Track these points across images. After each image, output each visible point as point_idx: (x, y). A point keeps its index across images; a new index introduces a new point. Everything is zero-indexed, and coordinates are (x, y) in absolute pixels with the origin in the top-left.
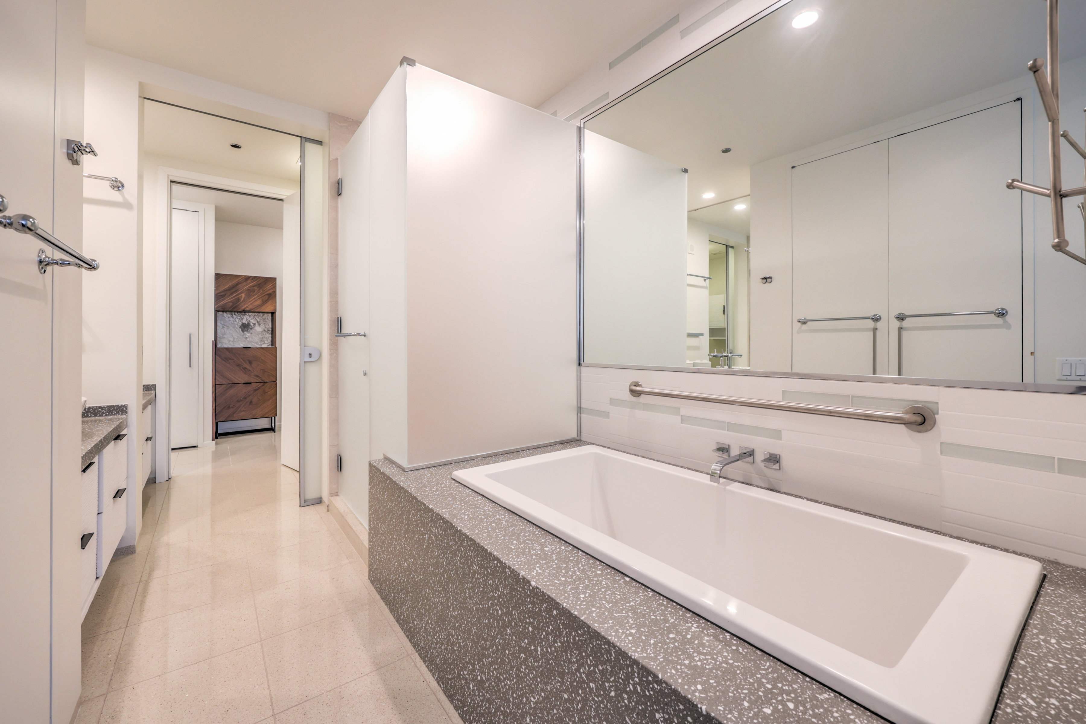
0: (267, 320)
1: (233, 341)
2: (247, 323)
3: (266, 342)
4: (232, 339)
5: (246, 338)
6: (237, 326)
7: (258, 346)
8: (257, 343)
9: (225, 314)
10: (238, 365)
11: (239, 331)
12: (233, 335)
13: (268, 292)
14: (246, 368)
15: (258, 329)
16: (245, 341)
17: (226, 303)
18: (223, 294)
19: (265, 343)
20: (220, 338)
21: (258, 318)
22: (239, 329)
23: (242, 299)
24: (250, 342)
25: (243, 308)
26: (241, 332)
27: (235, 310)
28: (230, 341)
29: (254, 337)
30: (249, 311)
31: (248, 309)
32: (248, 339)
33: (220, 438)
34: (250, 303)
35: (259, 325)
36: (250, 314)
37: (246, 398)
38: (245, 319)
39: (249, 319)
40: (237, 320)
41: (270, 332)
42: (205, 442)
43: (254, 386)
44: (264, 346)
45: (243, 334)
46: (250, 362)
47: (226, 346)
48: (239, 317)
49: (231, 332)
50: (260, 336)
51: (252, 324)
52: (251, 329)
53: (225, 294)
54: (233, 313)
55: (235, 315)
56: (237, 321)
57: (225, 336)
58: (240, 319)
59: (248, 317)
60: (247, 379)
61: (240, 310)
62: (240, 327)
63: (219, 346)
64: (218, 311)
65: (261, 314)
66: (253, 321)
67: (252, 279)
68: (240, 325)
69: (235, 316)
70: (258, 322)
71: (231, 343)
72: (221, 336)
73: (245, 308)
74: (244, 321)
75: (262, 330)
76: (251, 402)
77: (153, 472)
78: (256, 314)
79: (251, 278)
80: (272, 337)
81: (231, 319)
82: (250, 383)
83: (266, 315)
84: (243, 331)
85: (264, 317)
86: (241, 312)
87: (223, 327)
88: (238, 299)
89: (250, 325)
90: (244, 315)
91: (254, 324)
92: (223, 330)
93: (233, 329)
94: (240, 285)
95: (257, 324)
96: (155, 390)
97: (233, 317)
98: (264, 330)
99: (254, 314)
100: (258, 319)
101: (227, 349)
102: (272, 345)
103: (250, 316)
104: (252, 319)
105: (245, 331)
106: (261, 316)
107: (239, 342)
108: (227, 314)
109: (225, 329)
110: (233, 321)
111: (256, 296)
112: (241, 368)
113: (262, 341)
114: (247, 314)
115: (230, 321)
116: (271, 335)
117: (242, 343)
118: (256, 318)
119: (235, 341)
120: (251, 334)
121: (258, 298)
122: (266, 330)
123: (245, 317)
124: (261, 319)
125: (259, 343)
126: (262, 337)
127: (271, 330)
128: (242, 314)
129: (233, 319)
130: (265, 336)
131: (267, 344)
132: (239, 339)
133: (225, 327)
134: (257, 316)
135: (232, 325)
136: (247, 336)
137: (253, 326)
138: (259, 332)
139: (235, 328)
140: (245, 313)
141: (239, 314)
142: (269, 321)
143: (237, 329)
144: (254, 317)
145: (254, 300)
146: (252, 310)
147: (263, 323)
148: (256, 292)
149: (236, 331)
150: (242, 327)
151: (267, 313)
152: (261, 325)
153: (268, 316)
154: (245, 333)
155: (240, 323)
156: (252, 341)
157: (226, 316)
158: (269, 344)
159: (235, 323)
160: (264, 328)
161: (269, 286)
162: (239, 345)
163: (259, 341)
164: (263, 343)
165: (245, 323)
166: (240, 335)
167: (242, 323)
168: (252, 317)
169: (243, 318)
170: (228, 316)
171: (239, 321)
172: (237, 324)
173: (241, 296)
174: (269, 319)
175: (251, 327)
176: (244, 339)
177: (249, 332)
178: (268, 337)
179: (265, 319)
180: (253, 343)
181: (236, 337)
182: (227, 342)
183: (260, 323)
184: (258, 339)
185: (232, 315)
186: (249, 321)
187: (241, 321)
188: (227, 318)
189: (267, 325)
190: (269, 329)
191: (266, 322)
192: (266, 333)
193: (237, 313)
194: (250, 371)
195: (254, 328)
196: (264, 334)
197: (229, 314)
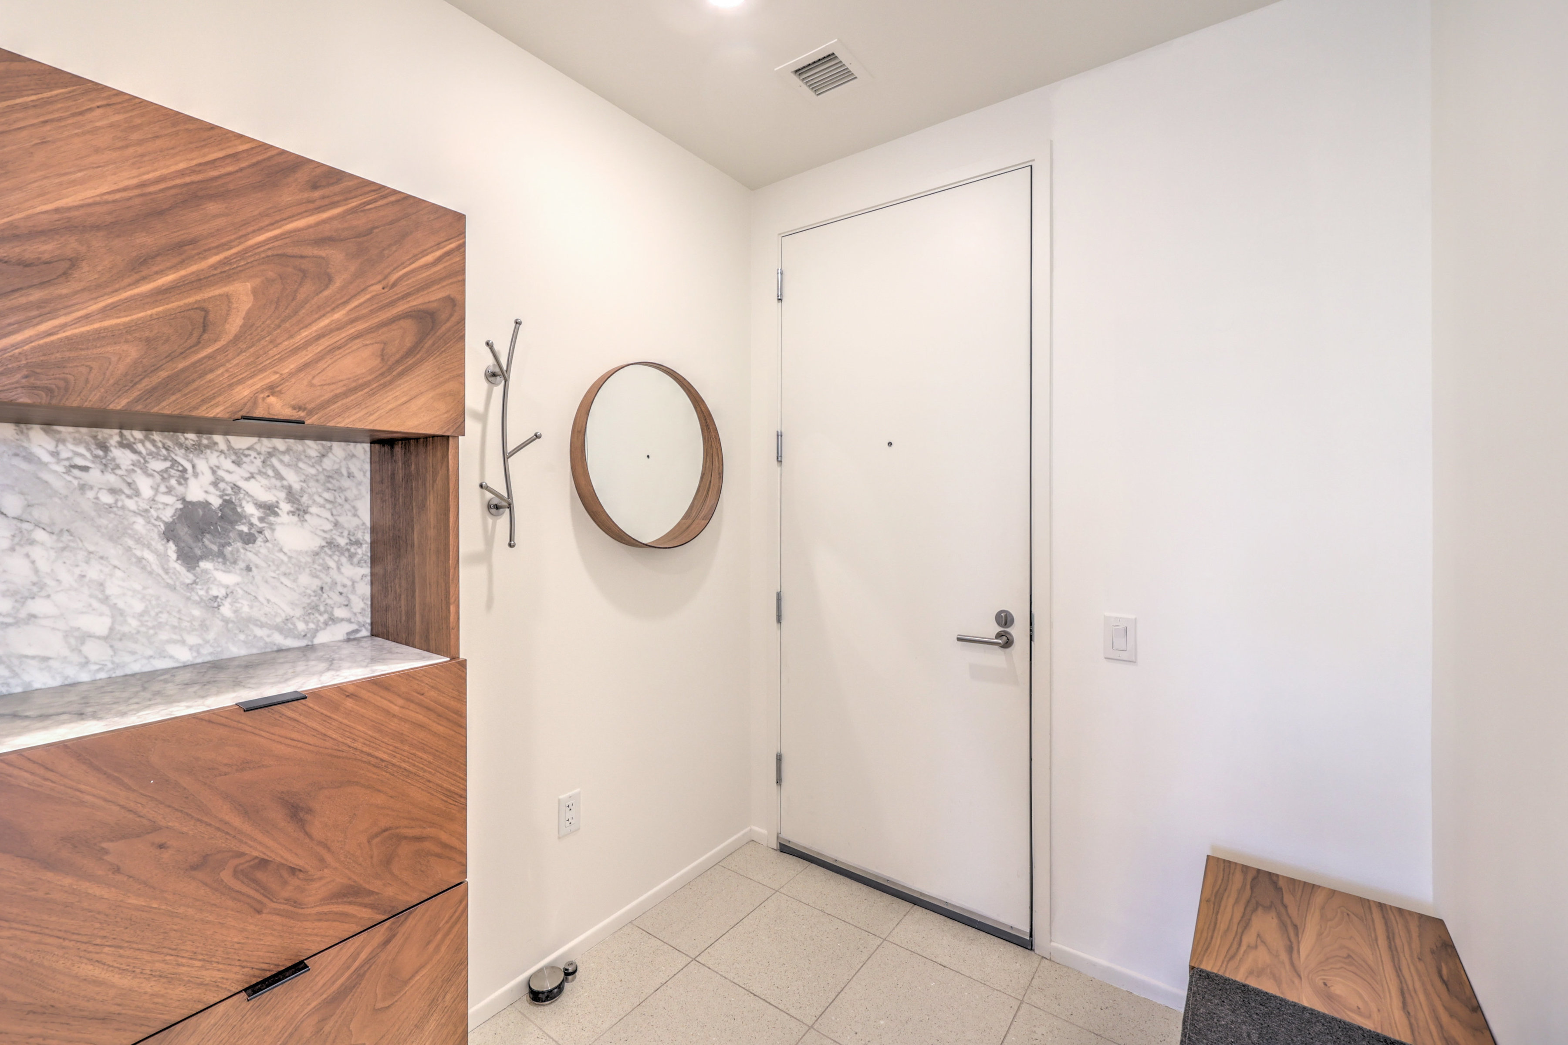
0: (346, 483)
1: (112, 637)
2: (216, 502)
3: (339, 613)
4: (99, 624)
5: (213, 604)
6: (139, 525)
8: (285, 628)
11: (163, 557)
12: (112, 589)
13: (416, 302)
14: (263, 863)
15: (291, 536)
16: (204, 627)
17: (72, 343)
18: (46, 248)
19: (333, 620)
21: (297, 469)
22: (159, 545)
23: (235, 324)
24: (245, 623)
25: (243, 392)
26: (178, 567)
27: (168, 407)
28: (85, 637)
29: (264, 592)
32: (226, 610)
34: (290, 365)
35: (300, 512)
36: (241, 442)
38: (206, 477)
39: (234, 475)
40: (145, 485)
45: (188, 577)
48: (157, 465)
49: (94, 572)
50: (304, 579)
51: (250, 509)
52: (249, 539)
53: (74, 262)
54: (112, 436)
55: (126, 444)
56: (146, 491)
58: (164, 475)
59: (227, 464)
61: (217, 411)
62: (169, 534)
65: (312, 447)
66: (258, 489)
68: (168, 515)
69: (124, 458)
70: (292, 496)
71: (95, 651)
74: (197, 489)
75: (316, 543)
78: (276, 442)
79: (302, 176)
81: (95, 476)
83: (338, 449)
84: (188, 558)
85: (327, 463)
88: (196, 325)
89: (240, 517)
90: (198, 448)
91: (270, 509)
93: (113, 552)
94: (212, 207)
95: (285, 507)
97: (108, 465)
98: (330, 545)
99: (267, 444)
100: (292, 478)
103: (237, 457)
104: (252, 476)
105: (201, 558)
106: (313, 453)
107: (164, 636)
108: (61, 441)
109: (37, 553)
110: (113, 491)
111: (337, 316)
112: (226, 876)
113: (316, 608)
114: (218, 438)
115: (83, 488)
116: (367, 570)
117: (183, 642)
118: (283, 471)
119: (123, 637)
120: (249, 569)
121: (352, 330)
122: (342, 542)
123: (202, 465)
124: (313, 471)
125: (301, 626)
126: (316, 583)
127: (368, 538)
128: (181, 437)
129: (111, 479)
130: (339, 578)
131: (349, 621)
132: (164, 617)
133: (40, 535)
134: (286, 458)
135: (103, 522)
136: (214, 592)
137: (261, 520)
138: (300, 553)
139: (130, 543)
140: (199, 432)
141: (156, 436)
142: (360, 483)
143: (149, 547)
144: (274, 461)
145: (325, 343)
146: (311, 413)
147: (327, 495)
148: (338, 283)
149: (140, 560)
150: (183, 531)
151: (347, 436)
152: (313, 510)
153: (353, 456)
154: (204, 565)
155: (169, 499)
156: (250, 620)
157: (46, 458)
158: (361, 619)
159: (131, 504)
160: (328, 526)
161: (429, 258)
162: (163, 655)
163: (298, 612)
164: (322, 619)
165: (207, 504)
166: (173, 588)
167: (183, 500)
168: (253, 464)
169: (188, 466)
170: (64, 454)
171: (156, 489)
172: (144, 513)
173: (228, 297)
174: (359, 475)
175: (245, 529)
176: (197, 612)
177: (235, 562)
178: (354, 582)
179: (338, 472)
180: (259, 632)
181: (139, 607)
182: (55, 645)
183: (305, 499)
184: (292, 604)
185: (104, 447)
186: (236, 488)
187: (180, 489)
188: (60, 469)
189: (347, 506)
190: (359, 535)
191: (341, 489)
192: (344, 560)
193: (138, 435)
194: (293, 871)
195: (267, 533)
196: (332, 564)
197: (78, 442)
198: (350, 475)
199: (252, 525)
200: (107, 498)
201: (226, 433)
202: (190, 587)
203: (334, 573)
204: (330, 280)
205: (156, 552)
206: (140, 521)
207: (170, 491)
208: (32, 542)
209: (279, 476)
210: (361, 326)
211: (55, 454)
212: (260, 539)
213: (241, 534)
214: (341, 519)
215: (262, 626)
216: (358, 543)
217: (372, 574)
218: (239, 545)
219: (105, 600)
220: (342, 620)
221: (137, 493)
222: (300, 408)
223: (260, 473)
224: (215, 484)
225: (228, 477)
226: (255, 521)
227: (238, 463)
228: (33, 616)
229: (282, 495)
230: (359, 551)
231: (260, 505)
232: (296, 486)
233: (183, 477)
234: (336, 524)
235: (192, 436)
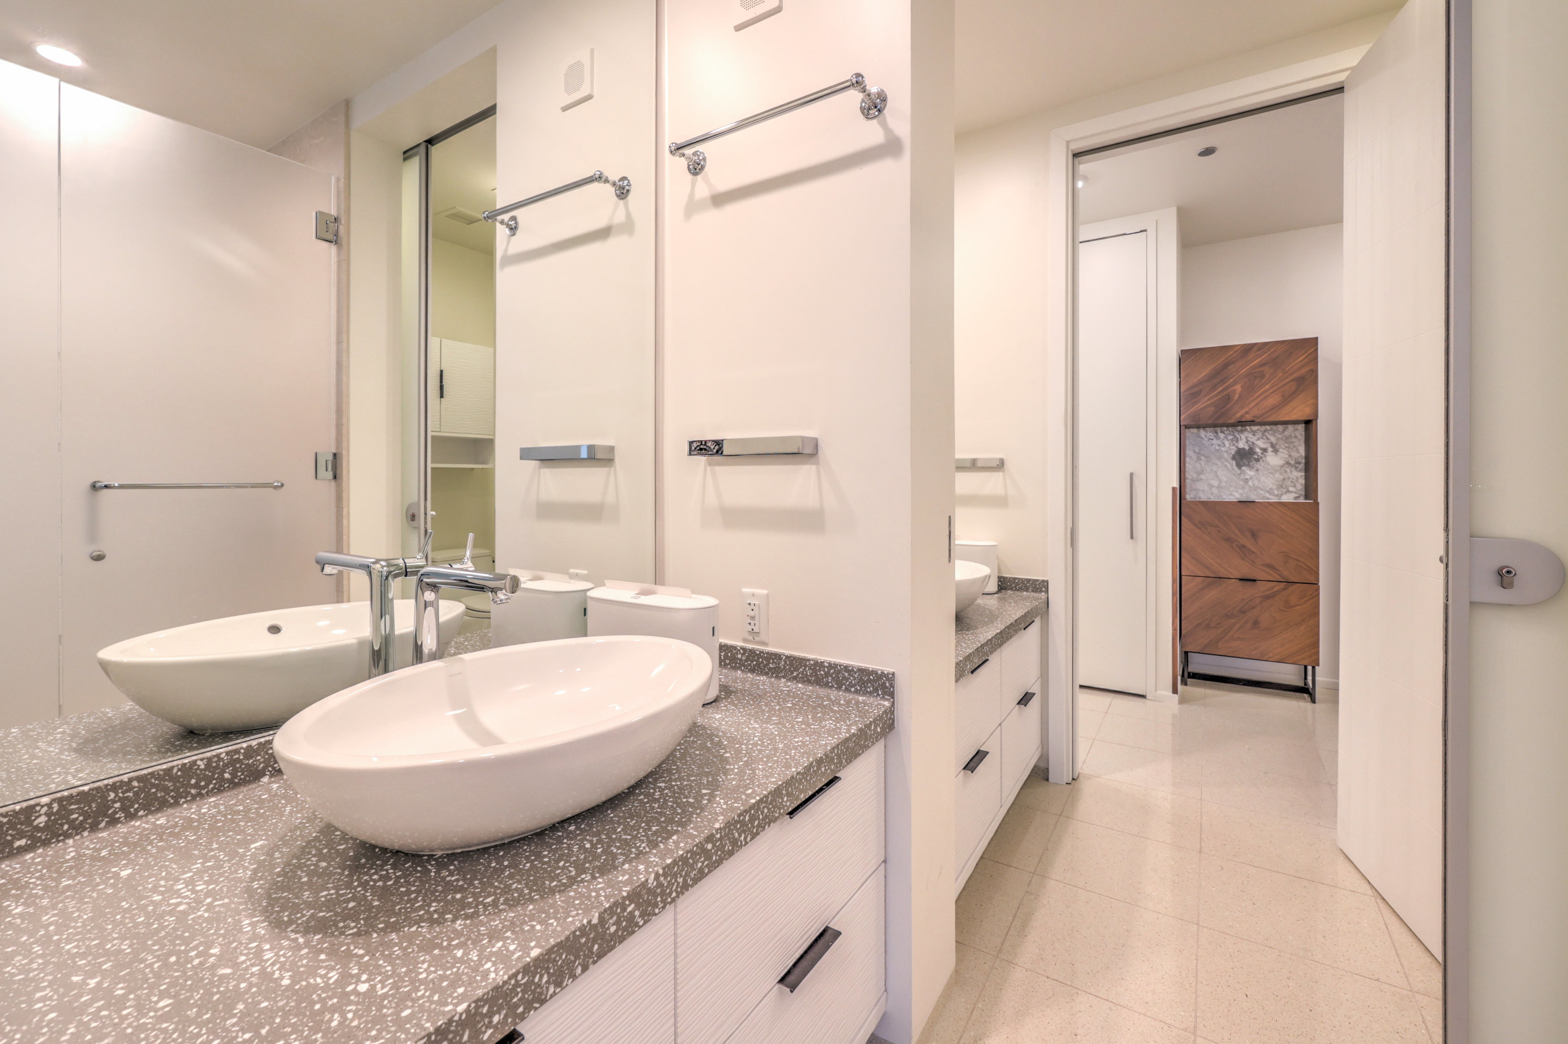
0: (1294, 440)
1: (1219, 487)
2: (1247, 448)
3: (1291, 489)
4: (1215, 483)
5: (1246, 481)
6: (1225, 455)
7: (1274, 499)
8: (1270, 492)
9: (1202, 433)
10: (1228, 540)
11: (1231, 465)
12: (1219, 474)
13: (1295, 375)
14: (1244, 546)
15: (1274, 460)
16: (1243, 488)
17: (1201, 409)
18: (1195, 389)
19: (1288, 491)
20: (1193, 480)
21: (1275, 436)
22: (1231, 461)
23: (1237, 396)
24: (1255, 488)
25: (1240, 414)
26: (1236, 468)
27: (1220, 421)
28: (1213, 486)
29: (1263, 479)
30: (1252, 423)
31: (1248, 417)
32: (1250, 483)
33: (1193, 685)
34: (1253, 405)
35: (1276, 451)
36: (1255, 428)
37: (1244, 612)
38: (1244, 440)
39: (1253, 439)
40: (1227, 443)
41: (1302, 466)
42: (1159, 692)
43: (1262, 588)
44: (1288, 498)
45: (1239, 472)
46: (1254, 535)
47: (1204, 498)
48: (1230, 437)
49: (1215, 468)
50: (1277, 475)
51: (1258, 450)
52: (1257, 460)
53: (1201, 391)
54: (1219, 430)
55: (1222, 432)
56: (1227, 445)
57: (1203, 477)
58: (1232, 440)
59: (1250, 435)
60: (1246, 570)
61: (1232, 421)
62: (1234, 458)
63: (1189, 497)
64: (1187, 427)
65: (1281, 427)
66: (1261, 444)
67: (1259, 350)
68: (1233, 452)
69: (1222, 435)
70: (1273, 446)
71: (1215, 491)
72: (1195, 476)
73: (1242, 416)
74: (1242, 445)
75: (1281, 462)
76: (1256, 623)
77: (1044, 757)
78: (1268, 427)
79: (1256, 348)
80: (1307, 478)
81: (1215, 441)
82: (1255, 580)
83: (1291, 428)
84: (1239, 466)
85: (1286, 433)
86: (1234, 425)
87: (1199, 459)
88: (1228, 398)
89: (1255, 453)
90: (1242, 431)
91: (1265, 450)
92: (1198, 465)
93: (1219, 463)
94: (1231, 366)
95: (1270, 449)
96: (1047, 592)
97: (1218, 438)
98: (1288, 463)
99: (1263, 428)
100: (1273, 439)
101: (1205, 504)
102: (1307, 497)
103: (1254, 433)
104: (1259, 439)
105: (1243, 466)
106: (1280, 430)
107: (1232, 489)
108: (1207, 432)
109: (1202, 462)
110: (1219, 445)
111: (1267, 387)
112: (1234, 545)
113: (1282, 486)
114: (1248, 428)
115: (1212, 445)
116: (1303, 474)
117: (1237, 492)
118: (1269, 436)
119: (1222, 488)
120: (1257, 470)
121: (1272, 390)
122: (1292, 462)
123: (1243, 436)
124: (1280, 436)
125: (1276, 492)
126: (1281, 477)
127: (1303, 461)
128: (1236, 428)
129: (1219, 442)
130: (1291, 476)
131: (1295, 493)
132: (1232, 483)
133: (1202, 458)
134: (1271, 432)
135: (1216, 454)
136: (1247, 477)
137: (1262, 454)
138: (1275, 466)
139: (1223, 460)
140: (1242, 426)
141: (1230, 429)
142: (1300, 440)
143: (1228, 462)
144: (1266, 434)
145: (1263, 396)
146: (1258, 418)
147: (1286, 445)
148: (1267, 376)
149: (1226, 465)
150: (1237, 457)
151: (1295, 422)
152: (1281, 450)
153: (1297, 429)
154: (1244, 468)
155: (1234, 448)
156: (1258, 488)
157: (1203, 437)
158: (1300, 492)
159: (1223, 449)
160: (1287, 456)
161: (1302, 358)
162: (1232, 495)
163: (1275, 487)
164: (1284, 490)
165: (1244, 449)
166: (1234, 474)
167: (1237, 447)
168: (1259, 435)
169: (1238, 437)
170: (1208, 435)
171: (1230, 444)
172: (1227, 452)
173: (1235, 390)
174: (1300, 437)
175: (1256, 457)
176: (1241, 483)
177: (1253, 468)
178: (1297, 478)
179: (1291, 436)
180: (1261, 492)
181: (1225, 479)
182: (1206, 488)
183: (1277, 447)
184: (1273, 484)
185: (1217, 433)
186: (1253, 443)
187: (1236, 444)
188: (1206, 439)
189: (1295, 449)
190: (1300, 460)
191: (1292, 443)
192: (1293, 469)
193: (1225, 428)
194: (1253, 552)
195: (1264, 458)
196: (1288, 470)
197: (1211, 432)
198: (1296, 437)
199: (1258, 456)
200: (1218, 448)
201: (1250, 425)
202: (1239, 475)
203: (1289, 474)
204: (1264, 376)
205: (1230, 464)
206: (1225, 454)
207: (1234, 445)
208: (1201, 460)
209: (1268, 439)
210: (1275, 388)
211: (1206, 436)
212: (1261, 461)
213: (1255, 458)
214: (1292, 454)
215: (1262, 490)
216: (1299, 463)
217: (1305, 476)
218: (1254, 462)
219: (1217, 476)
220: (1292, 492)
221: (1225, 446)
222: (1255, 417)
223: (1262, 438)
224: (1247, 442)
225: (1250, 440)
226: (1260, 454)
227: (1254, 435)
228: (1201, 479)
229: (1269, 445)
230: (1300, 466)
231: (1262, 449)
232: (1274, 442)
233: (1237, 441)
234: (1290, 456)
235: (1240, 428)
